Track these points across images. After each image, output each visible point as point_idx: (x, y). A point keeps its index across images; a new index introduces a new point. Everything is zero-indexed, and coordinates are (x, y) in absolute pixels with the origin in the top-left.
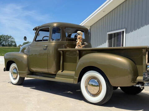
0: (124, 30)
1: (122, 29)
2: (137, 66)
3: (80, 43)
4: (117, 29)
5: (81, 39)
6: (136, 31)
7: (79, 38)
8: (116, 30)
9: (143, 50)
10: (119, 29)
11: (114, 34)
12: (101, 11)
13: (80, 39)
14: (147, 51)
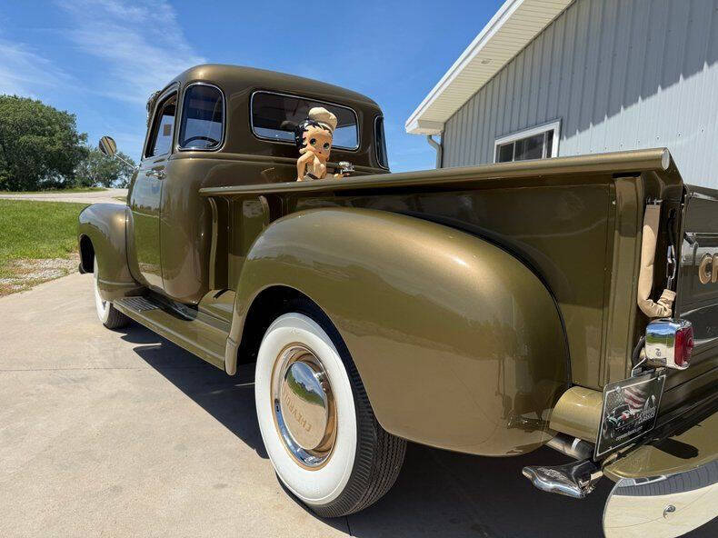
0: (555, 126)
1: (547, 121)
2: (564, 308)
3: (316, 161)
4: (530, 123)
5: (326, 145)
6: (601, 126)
7: (312, 141)
8: (528, 127)
9: (620, 182)
10: (537, 125)
11: (519, 143)
12: (473, 60)
13: (320, 142)
14: (650, 194)
